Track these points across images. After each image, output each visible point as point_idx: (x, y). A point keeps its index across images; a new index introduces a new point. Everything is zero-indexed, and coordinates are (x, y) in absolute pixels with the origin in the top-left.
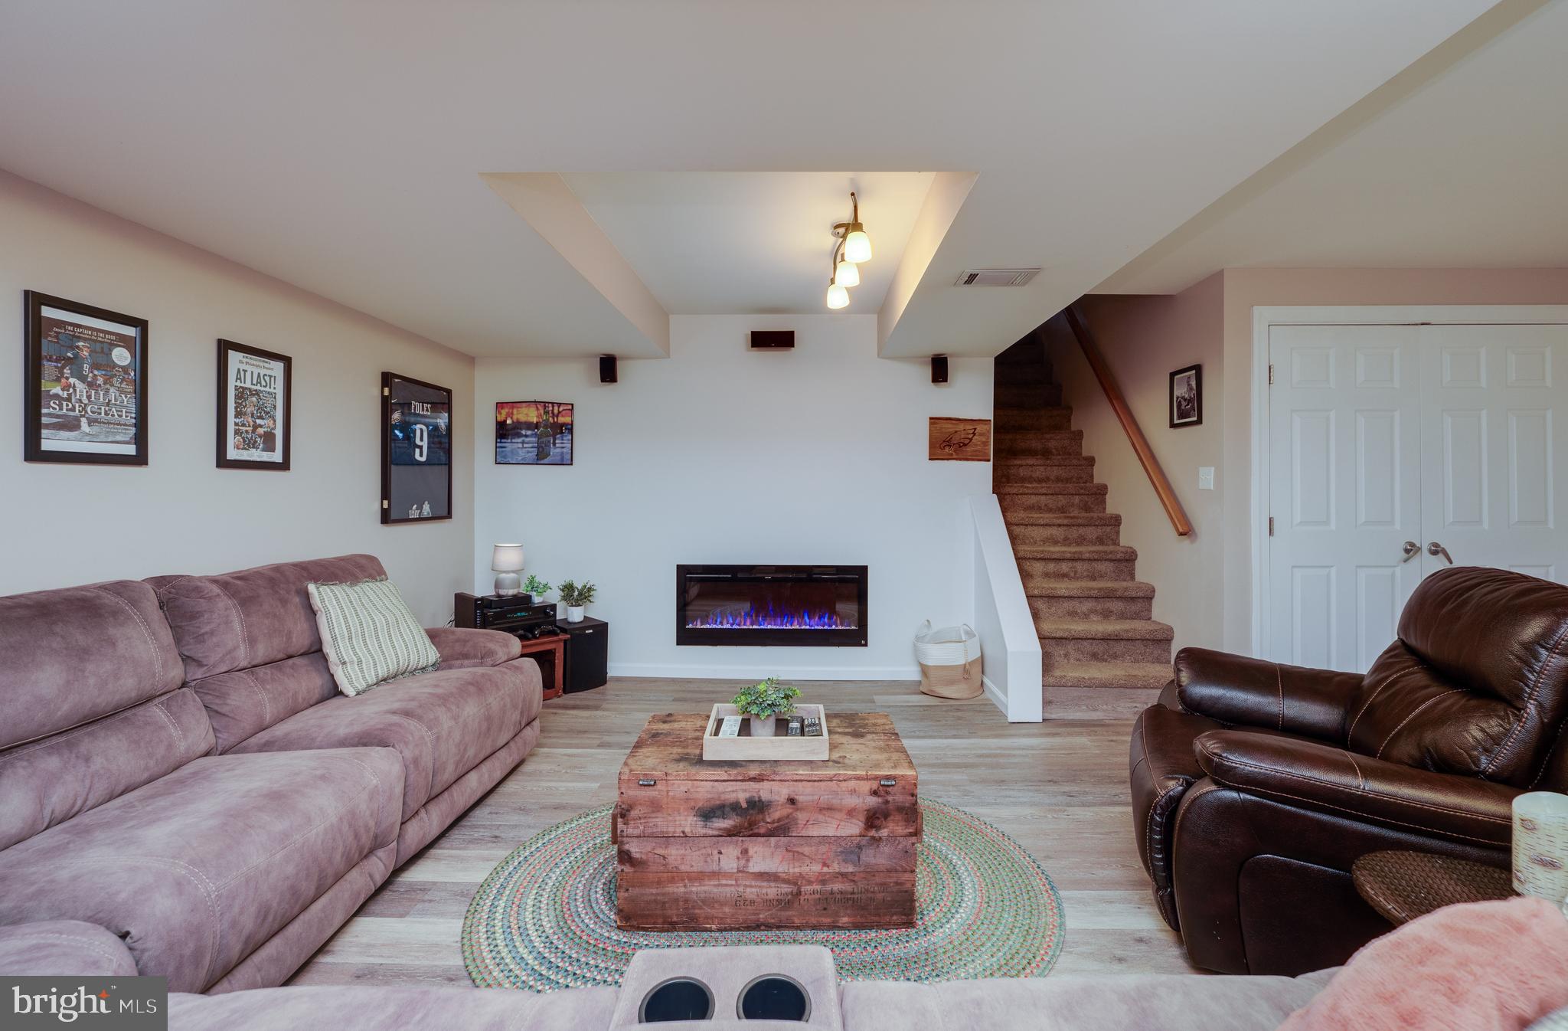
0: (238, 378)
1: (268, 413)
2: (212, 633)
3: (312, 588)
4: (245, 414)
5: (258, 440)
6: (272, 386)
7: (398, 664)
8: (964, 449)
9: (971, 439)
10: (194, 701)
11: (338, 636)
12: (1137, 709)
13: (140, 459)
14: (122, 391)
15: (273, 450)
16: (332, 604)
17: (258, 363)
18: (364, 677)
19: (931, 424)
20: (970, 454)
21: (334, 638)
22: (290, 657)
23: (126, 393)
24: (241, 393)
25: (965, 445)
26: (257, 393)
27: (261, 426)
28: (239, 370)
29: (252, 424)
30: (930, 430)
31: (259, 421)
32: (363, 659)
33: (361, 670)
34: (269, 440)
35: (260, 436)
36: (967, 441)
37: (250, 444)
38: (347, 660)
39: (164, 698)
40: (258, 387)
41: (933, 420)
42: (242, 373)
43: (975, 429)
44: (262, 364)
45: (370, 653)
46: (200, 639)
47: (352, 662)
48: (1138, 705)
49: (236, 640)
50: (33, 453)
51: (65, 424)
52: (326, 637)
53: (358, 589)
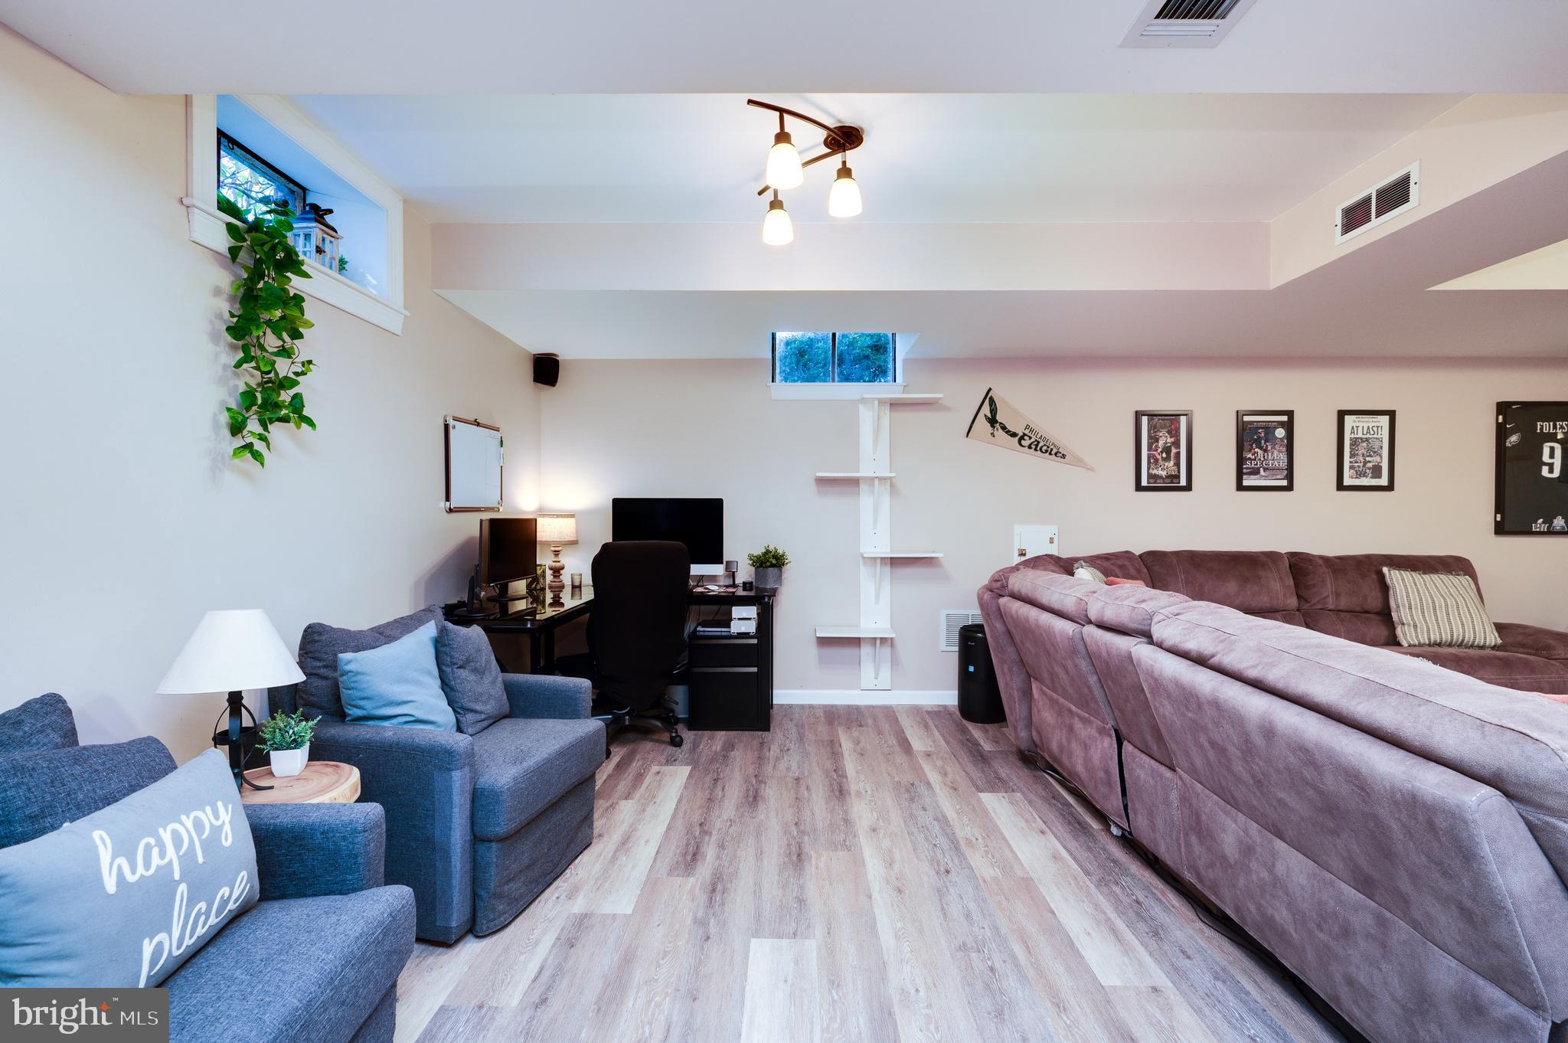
0: (1352, 432)
1: (1375, 452)
2: (1314, 585)
3: (1385, 570)
4: (1357, 455)
5: (1368, 471)
6: (1379, 433)
7: (1452, 636)
10: (1300, 618)
11: (1400, 605)
13: (1289, 488)
14: (1280, 452)
15: (1380, 477)
16: (1398, 584)
17: (1367, 420)
18: (1417, 637)
21: (1398, 606)
22: (1367, 612)
23: (1282, 452)
24: (1355, 442)
26: (1367, 440)
27: (1370, 462)
28: (1353, 427)
29: (1363, 461)
31: (1368, 459)
32: (1418, 624)
33: (1416, 632)
34: (1376, 471)
35: (1369, 469)
37: (1361, 474)
38: (1405, 622)
39: (1284, 613)
40: (1368, 436)
42: (1355, 429)
44: (1370, 420)
45: (1426, 622)
46: (1307, 587)
47: (1409, 625)
49: (1328, 592)
50: (1240, 487)
51: (1255, 472)
52: (1392, 604)
53: (1426, 577)
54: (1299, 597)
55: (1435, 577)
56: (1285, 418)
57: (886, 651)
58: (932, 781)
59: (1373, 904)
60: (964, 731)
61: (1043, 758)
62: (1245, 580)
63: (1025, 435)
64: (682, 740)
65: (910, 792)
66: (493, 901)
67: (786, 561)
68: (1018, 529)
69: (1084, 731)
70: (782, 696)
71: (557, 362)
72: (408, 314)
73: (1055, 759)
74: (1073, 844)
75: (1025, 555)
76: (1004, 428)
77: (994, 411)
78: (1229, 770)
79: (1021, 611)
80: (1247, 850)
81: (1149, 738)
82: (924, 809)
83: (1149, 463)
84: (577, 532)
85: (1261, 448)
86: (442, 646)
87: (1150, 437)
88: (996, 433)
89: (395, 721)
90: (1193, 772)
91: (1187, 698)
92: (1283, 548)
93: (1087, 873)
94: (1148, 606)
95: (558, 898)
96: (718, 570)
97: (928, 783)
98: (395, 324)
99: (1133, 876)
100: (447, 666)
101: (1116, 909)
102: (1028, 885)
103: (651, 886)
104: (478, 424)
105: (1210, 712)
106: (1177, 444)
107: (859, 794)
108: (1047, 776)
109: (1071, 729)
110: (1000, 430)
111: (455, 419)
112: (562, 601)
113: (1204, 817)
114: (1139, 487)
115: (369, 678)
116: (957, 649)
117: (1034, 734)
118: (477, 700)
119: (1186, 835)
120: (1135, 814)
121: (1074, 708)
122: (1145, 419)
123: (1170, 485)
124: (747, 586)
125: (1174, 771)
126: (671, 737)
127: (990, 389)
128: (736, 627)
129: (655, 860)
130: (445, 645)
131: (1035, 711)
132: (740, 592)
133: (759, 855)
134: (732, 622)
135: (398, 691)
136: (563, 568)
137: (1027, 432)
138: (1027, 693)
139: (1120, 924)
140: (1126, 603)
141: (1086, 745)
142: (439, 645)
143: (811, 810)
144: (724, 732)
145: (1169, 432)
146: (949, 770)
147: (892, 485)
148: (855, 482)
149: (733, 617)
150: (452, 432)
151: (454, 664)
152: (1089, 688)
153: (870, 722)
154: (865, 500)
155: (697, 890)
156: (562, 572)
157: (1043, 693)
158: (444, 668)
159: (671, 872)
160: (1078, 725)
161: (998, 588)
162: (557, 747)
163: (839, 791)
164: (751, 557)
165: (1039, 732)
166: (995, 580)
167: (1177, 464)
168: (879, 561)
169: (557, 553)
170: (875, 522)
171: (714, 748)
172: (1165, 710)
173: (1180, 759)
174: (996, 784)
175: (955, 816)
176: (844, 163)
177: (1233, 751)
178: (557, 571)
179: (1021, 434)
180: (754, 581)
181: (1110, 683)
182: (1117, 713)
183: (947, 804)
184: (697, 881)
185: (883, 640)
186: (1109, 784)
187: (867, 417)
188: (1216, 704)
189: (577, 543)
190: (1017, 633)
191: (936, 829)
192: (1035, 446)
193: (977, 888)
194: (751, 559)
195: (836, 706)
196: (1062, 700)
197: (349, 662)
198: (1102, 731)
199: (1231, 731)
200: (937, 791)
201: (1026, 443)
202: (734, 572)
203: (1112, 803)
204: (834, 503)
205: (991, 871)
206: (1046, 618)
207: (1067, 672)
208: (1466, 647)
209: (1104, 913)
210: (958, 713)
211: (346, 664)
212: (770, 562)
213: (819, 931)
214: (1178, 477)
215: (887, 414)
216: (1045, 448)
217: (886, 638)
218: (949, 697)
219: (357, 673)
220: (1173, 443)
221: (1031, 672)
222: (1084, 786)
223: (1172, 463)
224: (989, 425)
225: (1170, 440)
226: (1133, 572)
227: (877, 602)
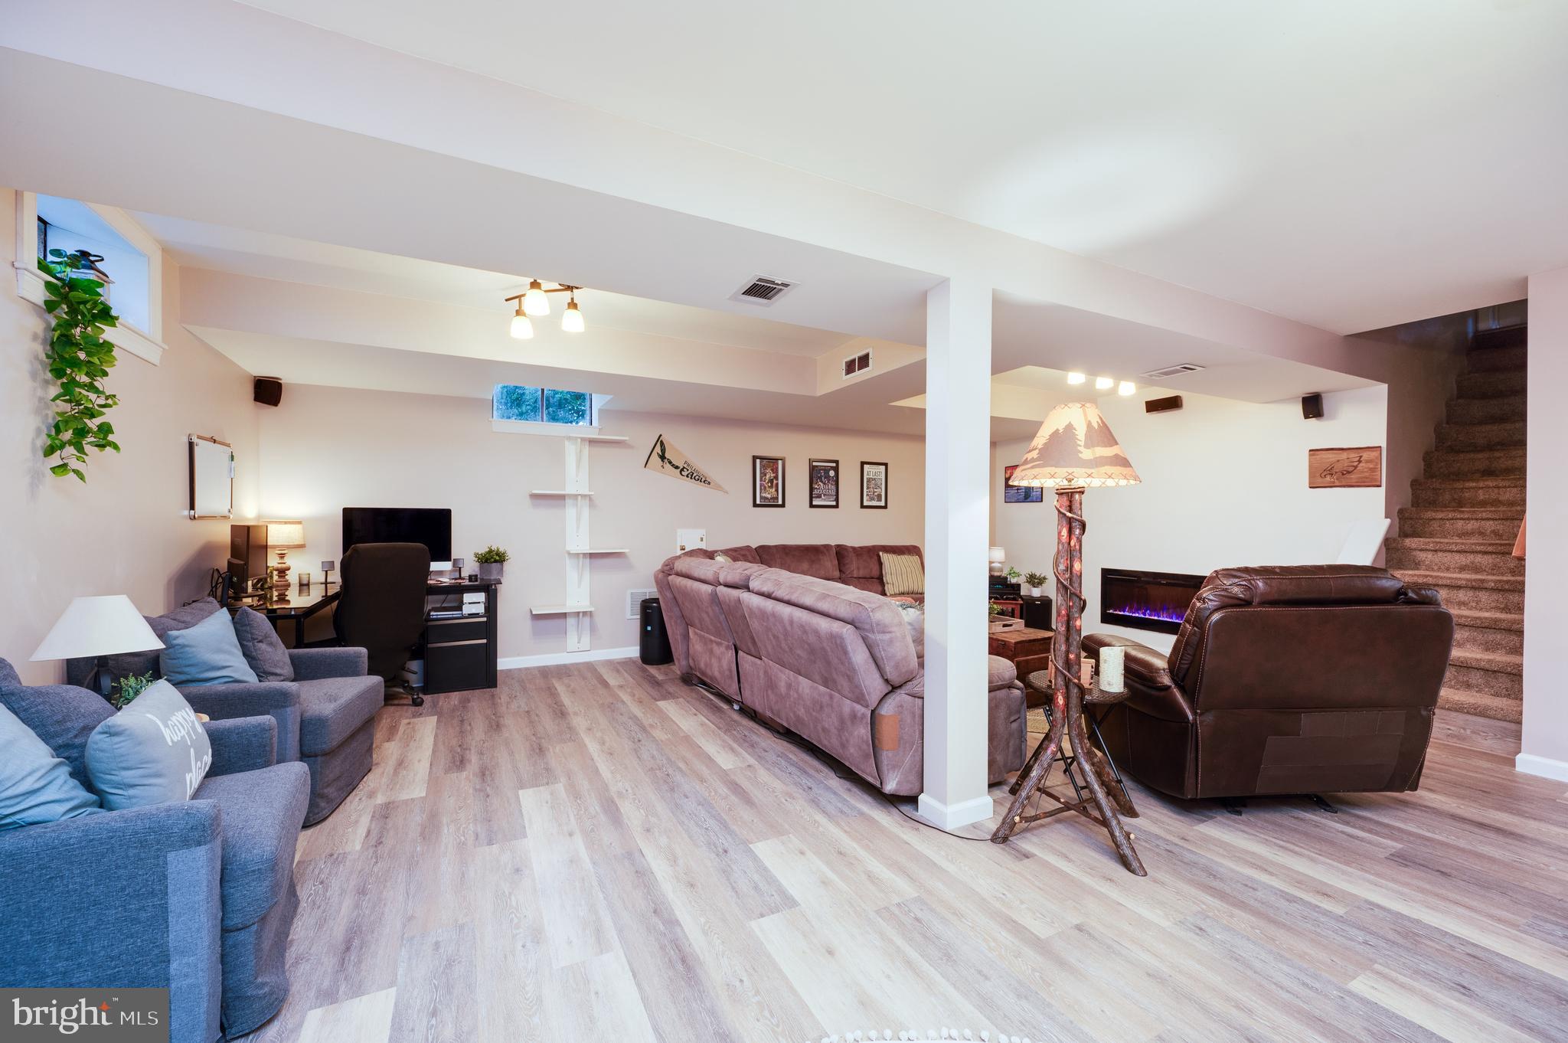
0: (868, 474)
1: (878, 487)
3: (881, 553)
4: (870, 487)
5: (876, 497)
6: (881, 476)
7: (909, 588)
8: (1348, 476)
9: (1356, 467)
12: (1450, 732)
13: (837, 506)
14: (832, 484)
15: (881, 501)
16: (887, 562)
17: (874, 468)
18: (894, 590)
19: (1310, 455)
20: (1354, 481)
21: (886, 573)
22: (873, 578)
24: (869, 480)
25: (1349, 472)
26: (875, 479)
27: (876, 492)
28: (868, 472)
29: (873, 491)
30: (1310, 462)
31: (875, 490)
33: (893, 586)
34: (879, 496)
36: (1351, 469)
37: (872, 499)
40: (875, 477)
41: (1313, 452)
43: (1361, 457)
44: (876, 468)
45: (898, 580)
46: (844, 563)
47: (890, 582)
48: (1452, 728)
49: (854, 567)
50: (812, 506)
51: (819, 496)
52: (884, 573)
53: (899, 557)
54: (840, 571)
55: (903, 557)
56: (834, 465)
57: (587, 620)
58: (625, 700)
59: (828, 690)
60: (645, 671)
61: (696, 676)
62: (812, 562)
63: (684, 468)
64: (423, 701)
65: (611, 708)
66: (318, 800)
67: (507, 558)
68: (680, 532)
69: (717, 650)
70: (503, 663)
71: (280, 385)
72: (166, 347)
73: (703, 673)
74: (712, 717)
75: (684, 549)
76: (670, 462)
77: (663, 450)
78: (781, 648)
79: (682, 583)
80: (789, 686)
81: (750, 644)
82: (622, 714)
83: (761, 489)
84: (304, 538)
85: (822, 482)
86: (242, 626)
87: (761, 473)
88: (665, 465)
89: (216, 682)
90: (768, 657)
91: (763, 615)
92: (833, 543)
93: (719, 728)
94: (747, 572)
95: (360, 799)
96: (446, 566)
97: (623, 702)
98: (154, 356)
99: (743, 726)
100: (249, 641)
101: (734, 740)
102: (687, 739)
103: (434, 783)
104: (215, 441)
105: (772, 619)
106: (776, 478)
107: (576, 714)
108: (700, 689)
109: (711, 652)
110: (668, 463)
111: (199, 437)
112: (287, 598)
113: (773, 678)
114: (755, 505)
115: (194, 649)
116: (639, 617)
117: (691, 661)
118: (276, 666)
119: (767, 691)
120: (745, 690)
121: (713, 638)
122: (758, 461)
123: (770, 503)
124: (471, 578)
125: (761, 659)
126: (413, 699)
127: (661, 435)
128: (467, 610)
129: (431, 768)
130: (246, 625)
131: (691, 646)
132: (467, 582)
133: (511, 754)
134: (464, 606)
135: (218, 659)
136: (289, 569)
137: (685, 466)
138: (686, 637)
139: (735, 746)
140: (738, 571)
141: (719, 658)
142: (238, 626)
143: (543, 727)
144: (457, 693)
145: (772, 470)
146: (636, 692)
147: (590, 499)
148: (562, 497)
149: (465, 602)
150: (197, 450)
151: (254, 639)
152: (720, 623)
153: (576, 673)
154: (570, 511)
155: (471, 776)
156: (287, 572)
157: (696, 633)
158: (245, 643)
159: (447, 771)
160: (715, 647)
161: (668, 569)
162: (356, 692)
163: (561, 713)
164: (476, 555)
165: (693, 660)
166: (666, 565)
167: (777, 490)
168: (581, 555)
169: (282, 556)
170: (578, 528)
171: (452, 703)
172: (755, 625)
173: (763, 652)
174: (667, 696)
175: (642, 715)
176: (572, 299)
177: (781, 637)
178: (282, 572)
179: (682, 467)
180: (478, 573)
181: (731, 617)
182: (735, 635)
183: (637, 711)
184: (469, 772)
185: (585, 613)
186: (731, 677)
187: (571, 451)
188: (774, 615)
189: (305, 547)
190: (678, 598)
191: (631, 722)
192: (691, 476)
193: (657, 745)
194: (476, 557)
195: (547, 666)
196: (706, 635)
197: (177, 637)
198: (728, 648)
199: (780, 628)
200: (629, 703)
201: (685, 473)
202: (460, 568)
203: (732, 690)
204: (544, 514)
205: (666, 737)
206: (697, 585)
207: (709, 616)
208: (915, 594)
209: (727, 742)
210: (640, 661)
211: (175, 639)
212: (493, 559)
213: (563, 779)
214: (777, 498)
215: (586, 449)
216: (697, 477)
217: (586, 612)
218: (634, 651)
219: (184, 646)
220: (774, 477)
221: (689, 622)
222: (718, 684)
223: (774, 490)
224: (660, 460)
225: (772, 475)
226: (750, 558)
227: (579, 586)
